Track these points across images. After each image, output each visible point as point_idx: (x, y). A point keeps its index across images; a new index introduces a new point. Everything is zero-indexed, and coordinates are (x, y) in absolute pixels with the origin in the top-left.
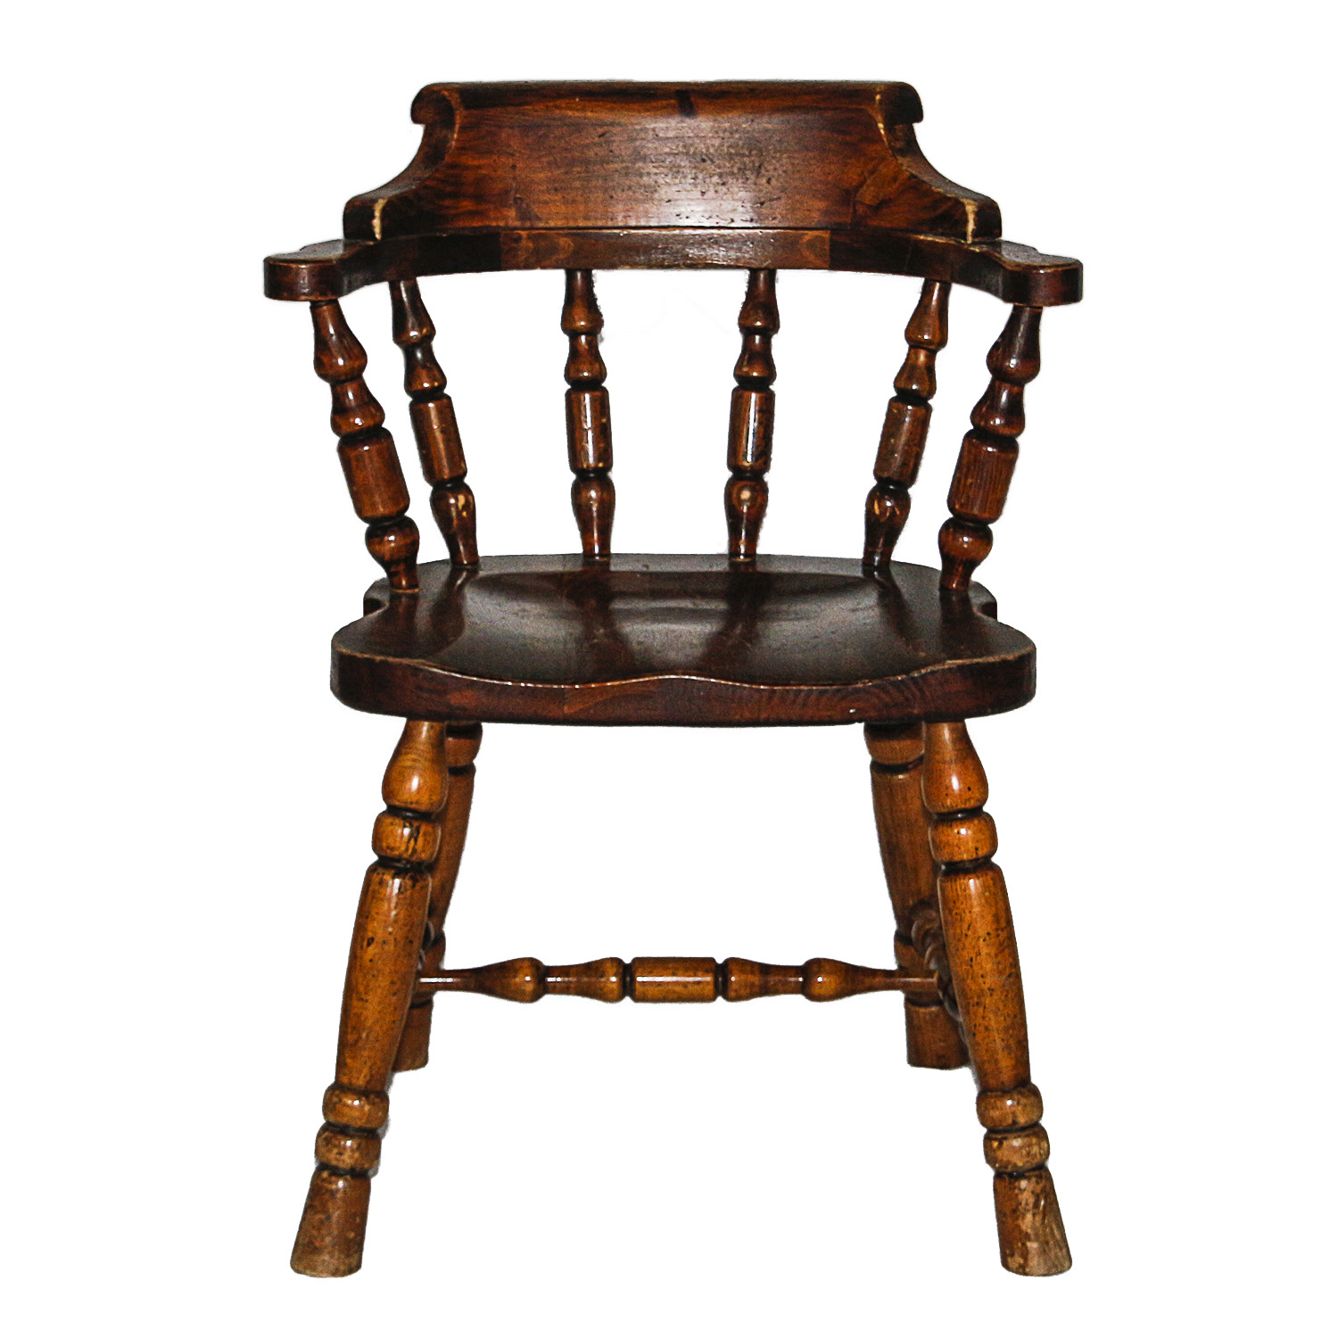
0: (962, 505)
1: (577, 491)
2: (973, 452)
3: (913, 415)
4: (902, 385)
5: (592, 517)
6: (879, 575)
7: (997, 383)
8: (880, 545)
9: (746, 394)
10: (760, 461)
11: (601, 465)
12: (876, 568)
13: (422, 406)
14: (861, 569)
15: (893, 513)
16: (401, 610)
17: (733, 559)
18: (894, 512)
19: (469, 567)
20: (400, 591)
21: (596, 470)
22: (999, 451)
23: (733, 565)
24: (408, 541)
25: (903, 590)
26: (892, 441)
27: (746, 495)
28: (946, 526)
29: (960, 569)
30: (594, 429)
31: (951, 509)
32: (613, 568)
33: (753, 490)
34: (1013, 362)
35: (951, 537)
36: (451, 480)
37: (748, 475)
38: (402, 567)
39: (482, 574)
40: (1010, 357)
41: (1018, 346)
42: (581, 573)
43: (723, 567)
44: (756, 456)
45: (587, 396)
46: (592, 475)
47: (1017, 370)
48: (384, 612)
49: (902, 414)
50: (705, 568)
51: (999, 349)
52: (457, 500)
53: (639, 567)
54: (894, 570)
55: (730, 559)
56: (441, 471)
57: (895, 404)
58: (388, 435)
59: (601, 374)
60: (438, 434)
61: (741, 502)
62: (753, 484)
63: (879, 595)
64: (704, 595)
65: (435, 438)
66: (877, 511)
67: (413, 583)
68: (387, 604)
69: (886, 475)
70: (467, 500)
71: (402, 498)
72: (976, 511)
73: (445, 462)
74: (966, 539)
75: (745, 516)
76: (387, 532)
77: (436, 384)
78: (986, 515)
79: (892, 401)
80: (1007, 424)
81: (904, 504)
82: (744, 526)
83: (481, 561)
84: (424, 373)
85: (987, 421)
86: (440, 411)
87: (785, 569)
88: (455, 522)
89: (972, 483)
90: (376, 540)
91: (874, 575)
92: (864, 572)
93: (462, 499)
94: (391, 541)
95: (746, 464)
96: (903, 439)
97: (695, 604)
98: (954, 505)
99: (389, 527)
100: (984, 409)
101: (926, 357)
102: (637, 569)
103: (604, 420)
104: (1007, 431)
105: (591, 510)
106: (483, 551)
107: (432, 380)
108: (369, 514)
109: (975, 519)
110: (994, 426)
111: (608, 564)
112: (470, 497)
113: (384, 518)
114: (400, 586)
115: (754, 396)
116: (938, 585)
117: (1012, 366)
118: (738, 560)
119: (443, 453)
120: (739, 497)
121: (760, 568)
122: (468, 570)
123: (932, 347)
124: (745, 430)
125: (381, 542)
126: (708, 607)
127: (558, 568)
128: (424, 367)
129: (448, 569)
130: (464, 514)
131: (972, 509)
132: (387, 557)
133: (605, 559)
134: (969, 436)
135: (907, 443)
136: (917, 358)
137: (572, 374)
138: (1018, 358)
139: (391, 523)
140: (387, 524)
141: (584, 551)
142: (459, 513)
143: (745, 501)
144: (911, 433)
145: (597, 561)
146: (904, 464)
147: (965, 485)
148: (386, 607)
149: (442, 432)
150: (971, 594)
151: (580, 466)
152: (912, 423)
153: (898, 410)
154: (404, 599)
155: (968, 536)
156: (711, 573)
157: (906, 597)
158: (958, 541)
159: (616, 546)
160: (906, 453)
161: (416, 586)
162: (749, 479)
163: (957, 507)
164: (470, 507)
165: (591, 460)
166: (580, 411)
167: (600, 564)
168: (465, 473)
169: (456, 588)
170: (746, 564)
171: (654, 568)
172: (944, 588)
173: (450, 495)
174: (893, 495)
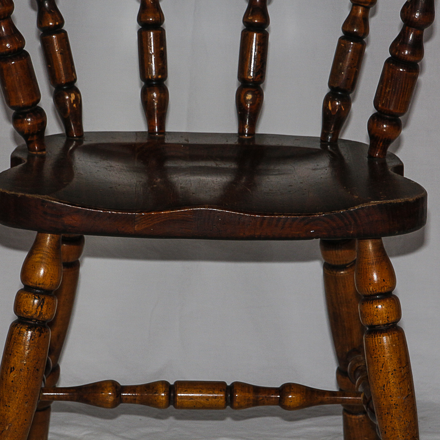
0: (383, 105)
1: (145, 93)
2: (391, 71)
3: (354, 49)
4: (347, 29)
5: (154, 109)
6: (330, 147)
7: (407, 28)
8: (332, 130)
9: (250, 33)
10: (259, 76)
11: (160, 77)
12: (329, 144)
13: (49, 37)
14: (319, 144)
15: (340, 109)
16: (34, 164)
17: (240, 137)
18: (341, 108)
19: (78, 139)
20: (35, 153)
21: (157, 80)
22: (407, 71)
23: (241, 140)
24: (40, 121)
25: (346, 157)
26: (341, 64)
27: (249, 97)
28: (373, 118)
29: (381, 145)
30: (156, 54)
31: (376, 107)
32: (166, 141)
33: (253, 94)
34: (417, 14)
35: (375, 125)
36: (66, 84)
37: (251, 84)
38: (35, 138)
39: (85, 143)
40: (415, 12)
41: (420, 5)
42: (148, 143)
43: (234, 141)
44: (256, 73)
45: (152, 33)
46: (154, 83)
47: (419, 20)
48: (23, 165)
49: (347, 47)
50: (223, 142)
51: (408, 6)
52: (70, 96)
53: (183, 141)
54: (340, 145)
55: (239, 136)
56: (60, 78)
57: (343, 41)
58: (27, 55)
59: (161, 19)
60: (58, 55)
61: (246, 101)
62: (253, 90)
63: (331, 161)
64: (223, 159)
65: (57, 58)
66: (330, 108)
67: (42, 149)
68: (26, 161)
69: (336, 85)
70: (76, 98)
71: (36, 94)
72: (391, 109)
73: (62, 73)
74: (385, 126)
75: (248, 110)
76: (25, 115)
77: (57, 23)
78: (398, 111)
79: (341, 39)
80: (413, 53)
81: (347, 103)
82: (248, 116)
83: (84, 135)
84: (49, 16)
85: (400, 52)
86: (60, 41)
87: (273, 143)
88: (69, 111)
89: (389, 91)
90: (19, 120)
91: (328, 148)
92: (321, 145)
93: (73, 97)
94: (28, 122)
95: (249, 77)
96: (347, 63)
97: (217, 165)
98: (378, 104)
99: (28, 112)
100: (398, 44)
101: (363, 11)
102: (181, 142)
103: (162, 49)
104: (412, 59)
105: (153, 105)
106: (87, 127)
107: (54, 21)
108: (15, 104)
109: (391, 114)
110: (404, 55)
111: (163, 138)
112: (78, 95)
113: (24, 107)
114: (34, 150)
115: (255, 35)
116: (367, 155)
117: (416, 17)
118: (244, 137)
119: (61, 67)
120: (245, 98)
121: (258, 142)
122: (76, 141)
123: (367, 5)
124: (250, 54)
125: (22, 122)
126: (225, 166)
127: (133, 140)
128: (50, 12)
129: (63, 140)
130: (74, 105)
131: (389, 107)
132: (26, 131)
133: (161, 136)
134: (388, 61)
135: (350, 66)
136: (358, 12)
137: (143, 20)
138: (420, 12)
139: (29, 110)
140: (26, 111)
141: (149, 130)
142: (71, 105)
143: (249, 100)
144: (352, 59)
145: (157, 136)
146: (348, 79)
147: (385, 93)
148: (25, 163)
149: (61, 53)
150: (387, 160)
151: (147, 77)
152: (354, 52)
153: (345, 44)
154: (36, 158)
155: (386, 124)
156: (227, 145)
157: (347, 162)
158: (380, 127)
159: (170, 128)
160: (349, 72)
161: (44, 150)
162: (252, 87)
163: (380, 106)
164: (78, 102)
165: (154, 73)
166: (147, 42)
167: (159, 139)
168: (75, 80)
169: (69, 151)
170: (248, 140)
171: (192, 141)
172: (371, 157)
173: (65, 93)
174: (340, 98)
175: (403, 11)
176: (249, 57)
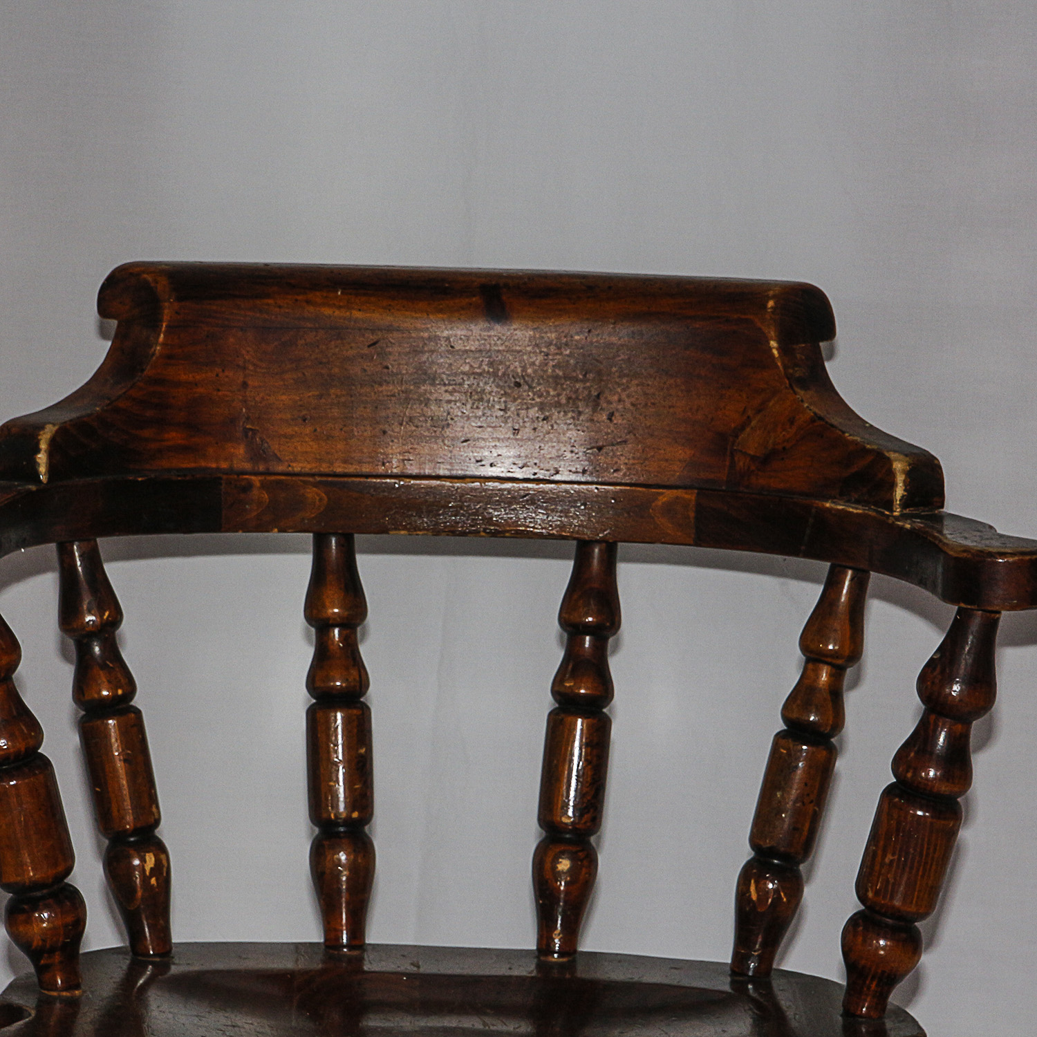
0: (877, 893)
1: (319, 853)
2: (895, 816)
3: (810, 759)
4: (795, 715)
5: (339, 891)
6: (755, 989)
7: (933, 717)
8: (757, 947)
9: (569, 719)
10: (586, 817)
11: (355, 815)
12: (752, 980)
13: (99, 722)
14: (729, 979)
15: (777, 900)
16: (53, 1021)
17: (542, 958)
18: (780, 898)
19: (158, 959)
20: (55, 994)
21: (349, 822)
22: (932, 817)
23: (541, 966)
24: (69, 919)
25: (790, 1014)
26: (779, 794)
27: (564, 865)
28: (854, 922)
29: (873, 986)
30: (348, 762)
31: (862, 897)
32: (367, 967)
33: (573, 859)
34: (956, 688)
35: (860, 939)
36: (135, 832)
37: (568, 836)
38: (57, 958)
39: (174, 970)
40: (951, 682)
41: (963, 667)
42: (322, 972)
43: (527, 969)
44: (581, 809)
45: (339, 715)
46: (342, 829)
47: (961, 700)
48: (26, 1025)
49: (793, 757)
50: (501, 970)
51: (934, 669)
52: (143, 860)
53: (406, 967)
54: (777, 984)
55: (538, 957)
56: (122, 818)
57: (783, 742)
58: (46, 764)
59: (362, 683)
60: (119, 764)
61: (557, 875)
62: (574, 849)
63: (754, 1021)
64: (501, 1011)
65: (115, 770)
66: (754, 897)
67: (72, 984)
68: (33, 1013)
69: (767, 843)
70: (158, 862)
71: (63, 855)
72: (897, 903)
73: (127, 804)
74: (882, 942)
75: (562, 896)
76: (36, 905)
77: (120, 692)
78: (913, 909)
79: (780, 736)
80: (947, 776)
81: (793, 885)
82: (560, 910)
83: (174, 950)
84: (102, 677)
85: (916, 772)
86: (124, 732)
87: (618, 975)
88: (139, 894)
89: (892, 861)
90: (22, 917)
91: (748, 989)
92: (733, 983)
93: (150, 860)
94: (43, 921)
95: (564, 820)
96: (794, 793)
97: (485, 1024)
98: (867, 891)
99: (43, 898)
100: (912, 755)
101: (830, 675)
102: (402, 969)
103: (363, 751)
104: (944, 788)
105: (339, 881)
106: (179, 935)
107: (113, 686)
108: (13, 879)
109: (898, 915)
110: (927, 779)
111: (360, 960)
112: (163, 857)
113: (36, 886)
114: (54, 986)
115: (580, 721)
116: (841, 1010)
117: (954, 694)
118: (550, 959)
119: (126, 792)
120: (554, 868)
121: (582, 972)
122: (152, 963)
123: (840, 662)
124: (567, 767)
125: (29, 921)
126: (504, 1028)
127: (288, 964)
128: (104, 667)
129: (124, 963)
130: (153, 881)
131: (892, 898)
132: (36, 942)
133: (356, 953)
134: (889, 792)
135: (800, 798)
136: (818, 676)
137: (318, 684)
138: (962, 683)
139: (45, 891)
140: (38, 894)
141: (326, 940)
142: (145, 880)
143: (563, 872)
144: (806, 785)
145: (345, 955)
146: (795, 829)
147: (882, 865)
148: (31, 1018)
149: (125, 761)
150: (889, 1024)
151: (325, 815)
152: (809, 766)
153: (788, 749)
154: (58, 1005)
155: (885, 938)
156: (510, 977)
157: (794, 1024)
158: (871, 945)
159: (375, 934)
160: (798, 814)
161: (77, 987)
162: (569, 842)
163: (870, 894)
164: (162, 872)
165: (342, 806)
166: (328, 737)
167: (350, 960)
168: (157, 822)
169: (136, 989)
170: (561, 966)
171: (428, 968)
172: (849, 1014)
173: (132, 852)
174: (778, 873)
175: (922, 678)
176: (566, 772)
